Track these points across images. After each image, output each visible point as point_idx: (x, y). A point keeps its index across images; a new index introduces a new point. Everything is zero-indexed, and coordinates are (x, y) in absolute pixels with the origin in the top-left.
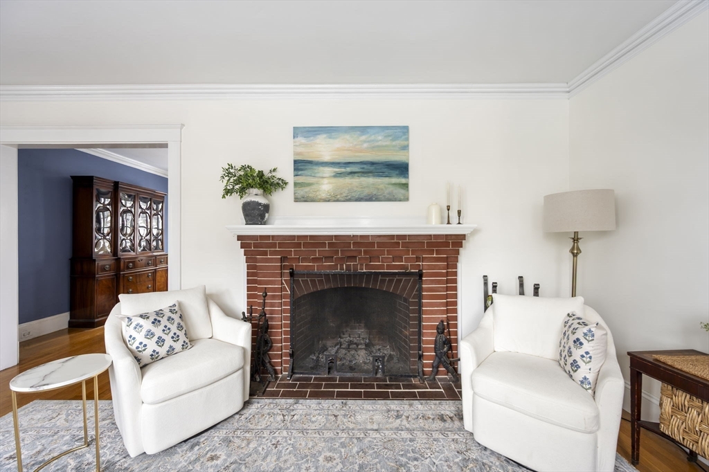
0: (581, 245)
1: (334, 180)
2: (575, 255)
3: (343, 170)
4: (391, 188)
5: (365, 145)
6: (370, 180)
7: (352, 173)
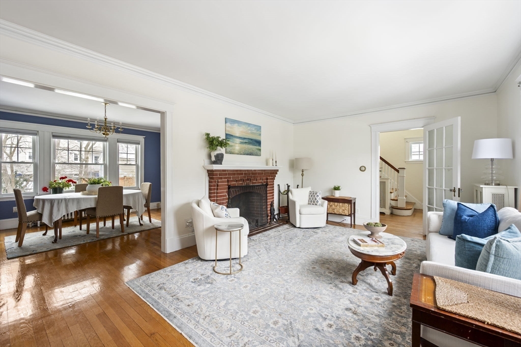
0: (304, 173)
1: (240, 145)
2: (303, 176)
3: (243, 141)
4: (257, 150)
5: (250, 131)
6: (251, 146)
7: (246, 143)
